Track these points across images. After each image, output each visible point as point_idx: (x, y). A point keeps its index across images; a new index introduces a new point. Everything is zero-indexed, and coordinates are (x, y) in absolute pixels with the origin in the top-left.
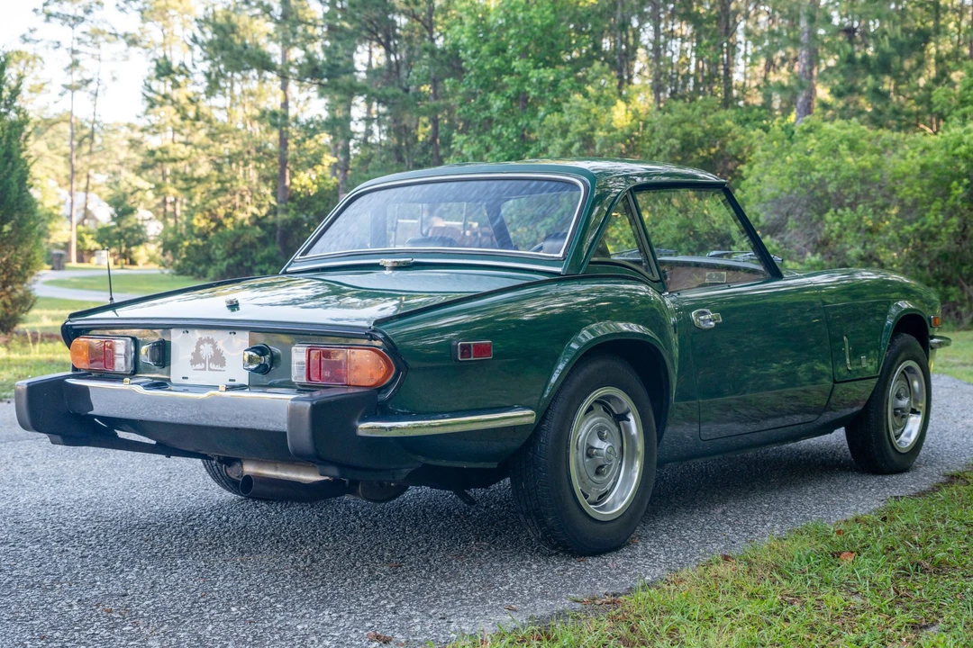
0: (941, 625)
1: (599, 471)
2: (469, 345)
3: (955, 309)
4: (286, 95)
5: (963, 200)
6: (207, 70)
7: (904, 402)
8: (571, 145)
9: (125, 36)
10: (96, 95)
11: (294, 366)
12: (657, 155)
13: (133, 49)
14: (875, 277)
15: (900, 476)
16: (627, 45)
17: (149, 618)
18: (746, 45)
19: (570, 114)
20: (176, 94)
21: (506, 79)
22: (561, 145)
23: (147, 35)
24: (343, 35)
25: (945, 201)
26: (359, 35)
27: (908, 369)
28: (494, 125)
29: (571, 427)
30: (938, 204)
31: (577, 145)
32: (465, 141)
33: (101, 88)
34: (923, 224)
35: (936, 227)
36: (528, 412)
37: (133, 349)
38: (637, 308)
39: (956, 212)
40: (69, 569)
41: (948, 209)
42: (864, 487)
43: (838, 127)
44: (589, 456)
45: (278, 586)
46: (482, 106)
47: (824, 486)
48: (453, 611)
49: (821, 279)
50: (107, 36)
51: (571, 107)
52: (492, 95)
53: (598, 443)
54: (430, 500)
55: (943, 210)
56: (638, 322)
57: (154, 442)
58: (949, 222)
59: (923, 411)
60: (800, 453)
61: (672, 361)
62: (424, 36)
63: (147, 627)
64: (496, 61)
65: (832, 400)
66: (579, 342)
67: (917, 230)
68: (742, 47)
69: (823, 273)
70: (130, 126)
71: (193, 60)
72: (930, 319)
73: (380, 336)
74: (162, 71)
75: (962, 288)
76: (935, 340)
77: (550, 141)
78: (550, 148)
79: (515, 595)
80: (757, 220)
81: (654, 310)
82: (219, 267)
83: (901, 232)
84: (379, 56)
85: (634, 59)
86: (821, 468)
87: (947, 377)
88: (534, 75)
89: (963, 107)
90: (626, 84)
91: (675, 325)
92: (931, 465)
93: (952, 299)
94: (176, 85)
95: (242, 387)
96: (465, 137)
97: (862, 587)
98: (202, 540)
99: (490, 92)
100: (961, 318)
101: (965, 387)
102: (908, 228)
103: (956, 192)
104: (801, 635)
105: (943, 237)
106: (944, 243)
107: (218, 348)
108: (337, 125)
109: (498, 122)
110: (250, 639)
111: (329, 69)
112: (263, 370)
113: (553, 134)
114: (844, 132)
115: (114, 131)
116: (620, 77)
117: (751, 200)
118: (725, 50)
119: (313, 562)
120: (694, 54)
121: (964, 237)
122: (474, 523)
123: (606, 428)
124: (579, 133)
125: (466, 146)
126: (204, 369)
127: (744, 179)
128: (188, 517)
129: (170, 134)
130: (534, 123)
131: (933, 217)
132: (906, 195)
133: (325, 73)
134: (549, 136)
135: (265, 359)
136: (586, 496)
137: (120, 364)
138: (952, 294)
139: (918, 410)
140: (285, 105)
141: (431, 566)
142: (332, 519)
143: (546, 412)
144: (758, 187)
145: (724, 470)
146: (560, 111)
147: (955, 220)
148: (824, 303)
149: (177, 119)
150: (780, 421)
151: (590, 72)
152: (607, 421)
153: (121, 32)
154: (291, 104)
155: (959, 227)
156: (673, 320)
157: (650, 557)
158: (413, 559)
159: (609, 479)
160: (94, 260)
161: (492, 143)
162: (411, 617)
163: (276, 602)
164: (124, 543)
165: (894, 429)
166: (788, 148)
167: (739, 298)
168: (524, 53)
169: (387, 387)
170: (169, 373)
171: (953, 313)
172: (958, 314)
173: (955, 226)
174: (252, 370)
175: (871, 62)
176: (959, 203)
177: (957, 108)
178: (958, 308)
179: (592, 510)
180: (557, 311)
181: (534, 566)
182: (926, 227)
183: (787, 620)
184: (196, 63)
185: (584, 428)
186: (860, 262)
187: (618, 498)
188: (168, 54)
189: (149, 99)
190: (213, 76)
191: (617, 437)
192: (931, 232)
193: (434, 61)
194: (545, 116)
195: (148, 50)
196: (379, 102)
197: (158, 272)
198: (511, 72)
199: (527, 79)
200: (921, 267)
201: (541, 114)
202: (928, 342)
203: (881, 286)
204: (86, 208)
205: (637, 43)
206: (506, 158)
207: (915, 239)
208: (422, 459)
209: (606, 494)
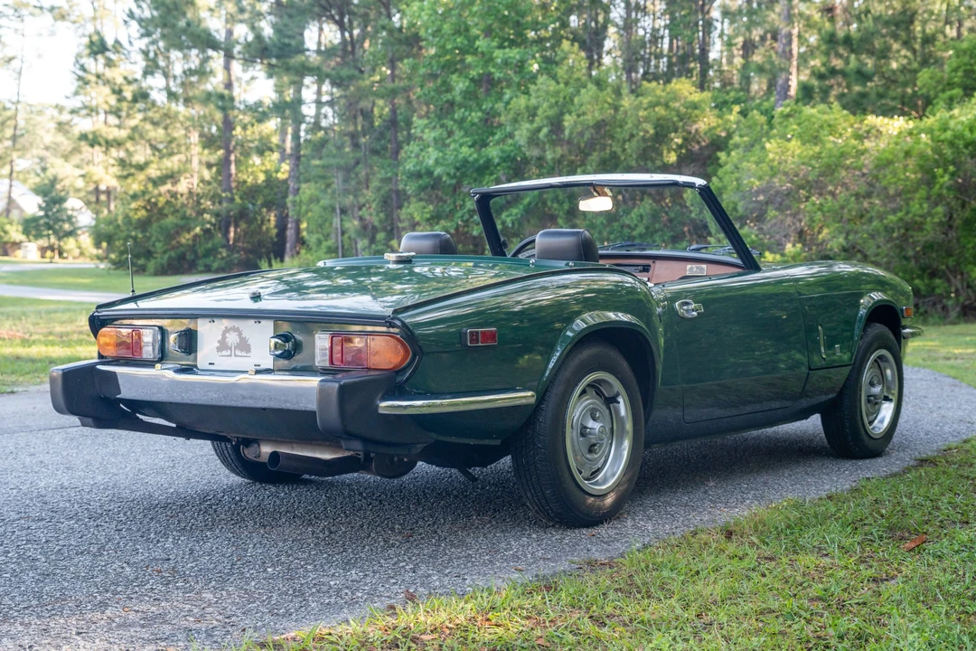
0: (900, 579)
1: (591, 449)
2: (477, 332)
3: (941, 302)
4: (229, 75)
5: (949, 188)
6: (144, 47)
7: (877, 390)
8: (539, 130)
9: (52, 9)
10: (20, 73)
11: (317, 352)
12: (629, 140)
13: (59, 23)
14: (852, 270)
15: (873, 461)
16: (597, 22)
17: (196, 576)
18: (722, 23)
19: (538, 97)
20: (109, 73)
21: (469, 59)
22: (528, 129)
23: (74, 8)
24: (293, 11)
25: (931, 189)
26: (311, 11)
27: (881, 357)
28: (456, 108)
29: (567, 407)
30: (922, 193)
31: (545, 130)
32: (426, 126)
33: (24, 66)
34: (907, 213)
35: (921, 216)
36: (530, 393)
37: (159, 337)
38: (622, 299)
39: (941, 201)
40: (109, 540)
41: (933, 198)
42: (839, 470)
43: (819, 112)
44: (583, 435)
45: (304, 552)
46: (444, 88)
47: (800, 469)
48: (466, 571)
49: (800, 271)
50: (31, 9)
51: (538, 90)
52: (454, 77)
53: (591, 424)
54: (427, 483)
55: (928, 198)
56: (626, 311)
57: (174, 425)
58: (934, 211)
59: (895, 399)
60: (778, 440)
61: (658, 350)
62: (380, 13)
63: (197, 582)
64: (459, 40)
65: (807, 387)
66: (573, 330)
67: (901, 219)
68: (718, 25)
69: (801, 265)
70: (60, 109)
71: (129, 36)
72: (902, 310)
73: (398, 323)
74: (95, 49)
75: (948, 280)
76: (908, 330)
77: (517, 125)
78: (516, 133)
79: (520, 559)
80: (735, 209)
81: (640, 301)
82: (159, 260)
83: (885, 222)
84: (332, 34)
85: (604, 38)
86: (798, 453)
87: (928, 370)
88: (499, 55)
89: (950, 90)
90: (596, 64)
91: (659, 315)
92: (904, 451)
93: (938, 291)
94: (110, 63)
95: (268, 371)
96: (426, 121)
97: (831, 549)
98: (223, 516)
99: (453, 73)
100: (948, 312)
101: (944, 379)
102: (892, 217)
103: (941, 180)
104: (776, 586)
105: (928, 227)
106: (930, 233)
107: (244, 336)
108: (288, 109)
109: (460, 106)
110: (291, 592)
111: (280, 49)
112: (287, 355)
113: (519, 118)
114: (825, 117)
115: (40, 113)
116: (590, 57)
117: (729, 188)
118: (700, 28)
119: (331, 533)
120: (667, 31)
121: (951, 227)
122: (473, 502)
123: (597, 410)
124: (547, 117)
125: (427, 131)
126: (230, 355)
127: (721, 166)
128: (204, 497)
129: (102, 116)
130: (499, 106)
131: (917, 206)
132: (890, 183)
133: (274, 53)
134: (515, 121)
135: (289, 346)
136: (581, 473)
137: (148, 352)
138: (938, 287)
139: (891, 397)
140: (229, 85)
141: (440, 537)
142: (340, 499)
143: (545, 394)
144: (737, 175)
145: (704, 457)
146: (527, 93)
147: (940, 209)
148: (800, 294)
149: (113, 100)
150: (758, 407)
151: (559, 52)
152: (598, 403)
153: (47, 5)
154: (236, 85)
155: (945, 216)
156: (659, 310)
157: (638, 528)
158: (421, 531)
159: (600, 457)
160: (19, 253)
161: (454, 128)
162: (429, 576)
163: (306, 564)
164: (152, 519)
165: (867, 415)
166: (767, 133)
167: (717, 290)
168: (488, 32)
169: (404, 370)
170: (196, 359)
171: (939, 307)
172: (944, 308)
173: (941, 215)
174: (277, 356)
175: (854, 42)
176: (945, 191)
177: (943, 91)
178: (944, 301)
179: (586, 485)
180: (545, 303)
181: (534, 536)
182: (910, 216)
183: (764, 575)
184: (132, 40)
185: (578, 409)
186: (843, 253)
187: (609, 474)
188: (99, 27)
189: (80, 78)
190: (152, 55)
191: (608, 418)
192: (916, 222)
193: (392, 40)
194: (511, 98)
195: (77, 25)
196: (333, 84)
197: (93, 266)
198: (475, 52)
199: (491, 59)
200: (906, 258)
201: (507, 97)
202: (900, 332)
203: (857, 279)
204: (10, 197)
205: (607, 21)
206: (470, 143)
207: (899, 228)
208: (434, 436)
209: (598, 470)
